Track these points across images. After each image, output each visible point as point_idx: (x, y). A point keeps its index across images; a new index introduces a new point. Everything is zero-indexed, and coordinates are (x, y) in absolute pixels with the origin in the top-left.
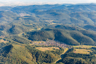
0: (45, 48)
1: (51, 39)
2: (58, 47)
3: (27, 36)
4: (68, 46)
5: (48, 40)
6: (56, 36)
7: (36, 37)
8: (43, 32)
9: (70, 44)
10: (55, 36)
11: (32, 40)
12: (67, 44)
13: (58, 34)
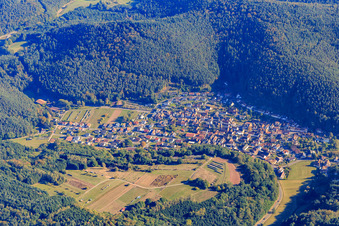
0: (130, 175)
1: (192, 84)
2: (232, 159)
3: (20, 68)
4: (315, 142)
5: (164, 89)
6: (229, 56)
7: (82, 70)
8: (134, 35)
9: (332, 122)
10: (222, 57)
11: (55, 99)
12: (302, 126)
13: (246, 40)
